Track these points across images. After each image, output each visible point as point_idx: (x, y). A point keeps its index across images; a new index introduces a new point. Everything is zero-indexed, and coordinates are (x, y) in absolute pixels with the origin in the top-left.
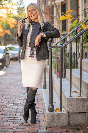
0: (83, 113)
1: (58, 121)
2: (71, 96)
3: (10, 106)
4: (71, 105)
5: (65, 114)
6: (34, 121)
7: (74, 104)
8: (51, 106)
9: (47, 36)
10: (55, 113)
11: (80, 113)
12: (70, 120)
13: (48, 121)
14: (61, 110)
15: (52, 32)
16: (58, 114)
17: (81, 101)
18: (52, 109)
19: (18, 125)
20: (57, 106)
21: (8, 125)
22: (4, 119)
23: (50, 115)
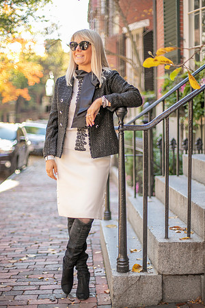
0: (194, 275)
1: (139, 294)
2: (167, 237)
3: (30, 258)
4: (168, 257)
5: (155, 277)
6: (84, 294)
7: (175, 255)
8: (122, 259)
9: (112, 103)
10: (132, 274)
11: (187, 275)
12: (165, 291)
13: (115, 294)
14: (145, 269)
15: (124, 95)
16: (138, 278)
17: (189, 248)
18: (124, 267)
19: (47, 301)
20: (135, 259)
21: (24, 303)
22: (15, 288)
23: (120, 281)
